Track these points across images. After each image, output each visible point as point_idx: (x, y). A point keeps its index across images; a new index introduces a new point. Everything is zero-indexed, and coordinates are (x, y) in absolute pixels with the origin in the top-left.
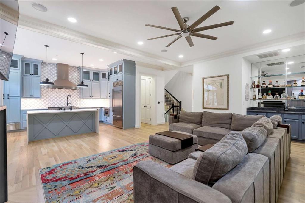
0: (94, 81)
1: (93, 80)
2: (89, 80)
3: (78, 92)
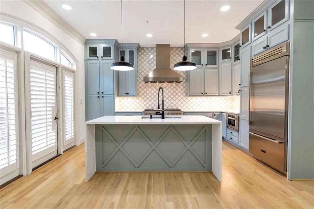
0: (208, 66)
1: (206, 65)
2: (201, 66)
3: (184, 87)
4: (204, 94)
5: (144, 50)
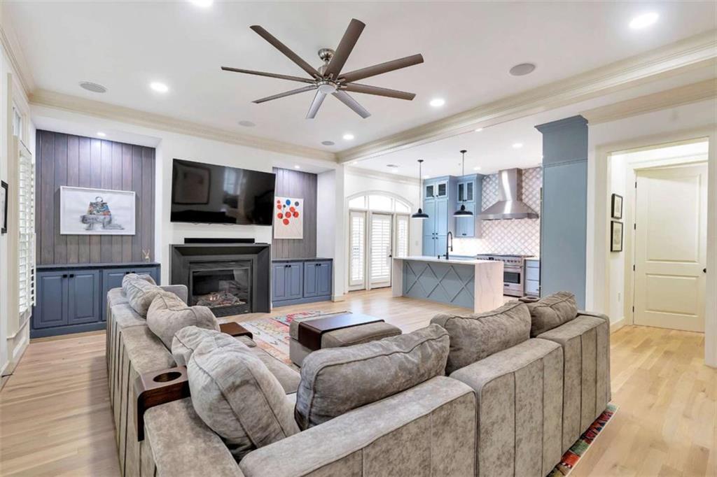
5: (490, 177)
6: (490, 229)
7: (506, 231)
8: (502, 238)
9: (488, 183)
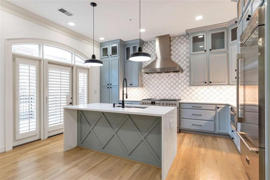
1: (210, 50)
2: (204, 52)
3: (187, 76)
4: (209, 83)
5: (147, 43)
6: (149, 80)
7: (160, 82)
8: (157, 87)
9: (147, 47)
